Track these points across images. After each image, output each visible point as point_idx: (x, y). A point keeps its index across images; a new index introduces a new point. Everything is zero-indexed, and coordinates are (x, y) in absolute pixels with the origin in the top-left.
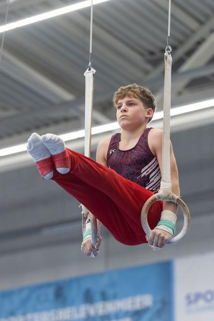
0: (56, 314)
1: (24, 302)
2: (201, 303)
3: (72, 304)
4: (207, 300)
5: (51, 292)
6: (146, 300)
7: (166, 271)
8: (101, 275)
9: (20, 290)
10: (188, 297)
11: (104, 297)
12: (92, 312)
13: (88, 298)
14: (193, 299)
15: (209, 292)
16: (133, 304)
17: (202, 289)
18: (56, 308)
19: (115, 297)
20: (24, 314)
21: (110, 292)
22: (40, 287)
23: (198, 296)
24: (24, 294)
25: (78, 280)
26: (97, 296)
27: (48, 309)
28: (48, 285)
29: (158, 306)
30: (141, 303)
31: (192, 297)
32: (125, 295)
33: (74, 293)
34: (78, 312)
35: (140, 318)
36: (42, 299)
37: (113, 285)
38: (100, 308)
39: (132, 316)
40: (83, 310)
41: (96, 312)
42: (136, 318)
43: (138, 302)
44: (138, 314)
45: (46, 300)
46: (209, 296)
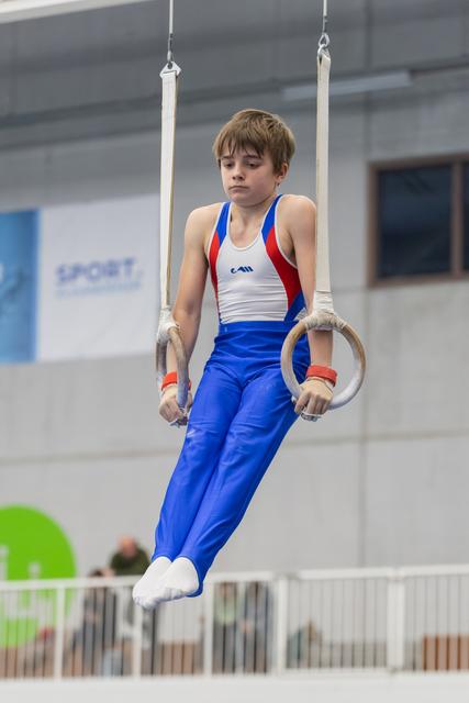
2: (82, 281)
4: (92, 278)
7: (26, 225)
10: (61, 270)
14: (69, 274)
15: (95, 265)
17: (85, 261)
23: (77, 270)
29: (12, 283)
31: (68, 272)
46: (94, 272)
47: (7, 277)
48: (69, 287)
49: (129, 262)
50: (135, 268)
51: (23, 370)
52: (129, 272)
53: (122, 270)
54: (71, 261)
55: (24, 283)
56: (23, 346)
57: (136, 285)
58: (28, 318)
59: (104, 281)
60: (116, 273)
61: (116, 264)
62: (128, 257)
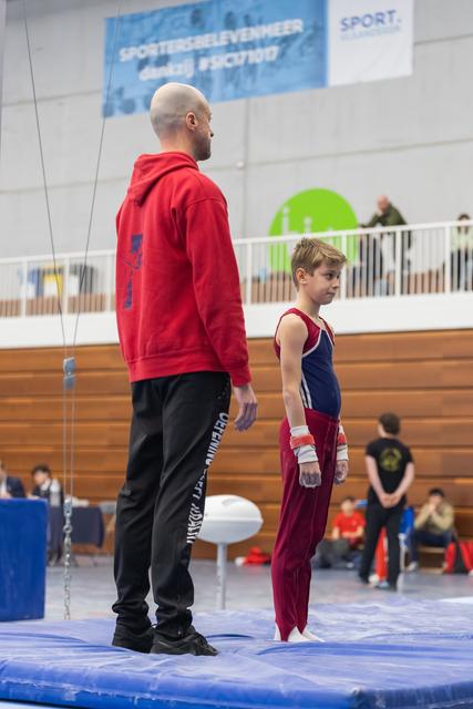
0: (193, 42)
1: (156, 28)
2: (359, 28)
3: (210, 31)
4: (365, 26)
5: (187, 15)
6: (297, 25)
9: (153, 14)
11: (248, 23)
12: (234, 40)
13: (230, 23)
16: (281, 31)
18: (193, 35)
19: (261, 22)
20: (157, 42)
21: (255, 16)
22: (175, 10)
23: (355, 20)
24: (157, 19)
26: (241, 21)
27: (184, 36)
28: (185, 8)
29: (310, 32)
30: (290, 30)
31: (349, 22)
32: (273, 20)
33: (215, 16)
34: (218, 39)
35: (288, 46)
36: (177, 24)
37: (258, 8)
38: (243, 34)
39: (279, 44)
40: (224, 37)
41: (239, 37)
42: (284, 45)
43: (287, 27)
44: (286, 41)
45: (182, 25)
46: (367, 21)
47: (305, 29)
48: (349, 32)
49: (390, 13)
50: (396, 16)
51: (318, 92)
52: (391, 20)
53: (387, 17)
54: (350, 15)
55: (317, 32)
56: (318, 77)
57: (397, 28)
58: (321, 55)
59: (374, 27)
60: (382, 21)
61: (382, 14)
62: (391, 9)
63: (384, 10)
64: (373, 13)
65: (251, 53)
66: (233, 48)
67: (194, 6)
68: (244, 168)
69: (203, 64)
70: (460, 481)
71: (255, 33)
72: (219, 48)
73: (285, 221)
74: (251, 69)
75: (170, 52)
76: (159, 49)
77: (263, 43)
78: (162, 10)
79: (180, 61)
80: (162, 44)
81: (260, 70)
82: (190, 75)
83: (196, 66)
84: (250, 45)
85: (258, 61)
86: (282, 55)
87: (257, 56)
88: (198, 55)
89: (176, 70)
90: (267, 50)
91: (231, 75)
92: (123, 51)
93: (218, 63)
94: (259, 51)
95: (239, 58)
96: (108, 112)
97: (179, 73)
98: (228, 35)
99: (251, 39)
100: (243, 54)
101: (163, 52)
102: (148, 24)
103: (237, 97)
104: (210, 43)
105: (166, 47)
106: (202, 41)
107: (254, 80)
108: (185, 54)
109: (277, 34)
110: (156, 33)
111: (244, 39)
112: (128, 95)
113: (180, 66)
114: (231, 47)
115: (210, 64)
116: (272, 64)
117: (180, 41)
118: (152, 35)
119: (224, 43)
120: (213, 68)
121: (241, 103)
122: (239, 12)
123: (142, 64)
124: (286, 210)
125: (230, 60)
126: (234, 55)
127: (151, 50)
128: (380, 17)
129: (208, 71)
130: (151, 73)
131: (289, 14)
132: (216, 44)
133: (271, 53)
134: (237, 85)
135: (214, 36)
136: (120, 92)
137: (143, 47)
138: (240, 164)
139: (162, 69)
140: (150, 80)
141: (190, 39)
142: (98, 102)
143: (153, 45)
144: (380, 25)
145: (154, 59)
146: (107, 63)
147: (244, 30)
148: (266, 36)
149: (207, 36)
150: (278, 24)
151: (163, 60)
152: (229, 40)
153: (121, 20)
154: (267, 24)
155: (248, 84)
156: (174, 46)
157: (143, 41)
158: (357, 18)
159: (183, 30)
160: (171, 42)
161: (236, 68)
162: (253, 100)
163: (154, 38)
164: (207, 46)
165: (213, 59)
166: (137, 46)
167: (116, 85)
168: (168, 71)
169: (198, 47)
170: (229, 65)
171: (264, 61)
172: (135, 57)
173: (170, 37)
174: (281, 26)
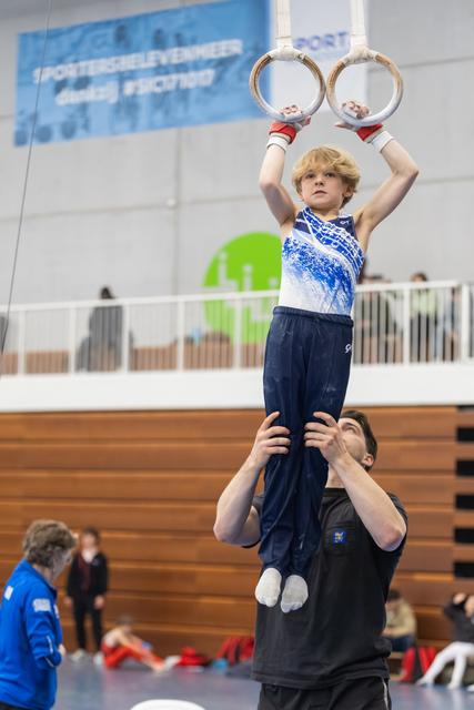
0: (116, 62)
1: (75, 45)
3: (137, 50)
4: (312, 48)
5: (111, 32)
6: (234, 46)
8: (176, 11)
9: (72, 29)
11: (180, 42)
12: (164, 61)
13: (159, 42)
16: (217, 53)
17: (307, 36)
18: (118, 55)
19: (194, 41)
20: (76, 61)
21: (187, 34)
22: (97, 25)
23: (302, 42)
24: (77, 34)
25: (146, 17)
26: (171, 40)
27: (107, 56)
28: (108, 23)
29: (250, 54)
30: (227, 51)
32: (208, 40)
33: (141, 35)
34: (146, 61)
35: (225, 70)
36: (99, 41)
37: (191, 25)
38: (174, 55)
39: (215, 67)
40: (152, 58)
41: (169, 59)
42: (220, 68)
43: (223, 48)
44: (222, 64)
45: (104, 44)
46: (315, 43)
47: (245, 51)
49: (342, 34)
51: (259, 123)
52: (342, 43)
53: (337, 41)
55: (259, 59)
58: (263, 82)
59: (323, 50)
60: (330, 44)
61: (331, 36)
62: (341, 30)
63: (333, 32)
64: (321, 34)
65: (182, 76)
66: (163, 71)
67: (118, 21)
68: (176, 207)
69: (129, 88)
70: (419, 577)
71: (188, 54)
72: (146, 70)
73: (222, 270)
74: (183, 94)
75: (91, 73)
76: (78, 70)
77: (197, 65)
78: (81, 26)
79: (103, 84)
80: (82, 64)
81: (193, 97)
82: (114, 99)
83: (121, 90)
84: (182, 68)
85: (191, 85)
86: (218, 79)
87: (190, 80)
88: (123, 77)
89: (97, 93)
90: (202, 74)
91: (160, 101)
92: (37, 72)
93: (145, 87)
94: (192, 74)
95: (170, 82)
96: (20, 140)
97: (102, 97)
98: (156, 56)
99: (181, 61)
100: (174, 77)
101: (83, 73)
102: (66, 41)
103: (168, 125)
104: (136, 64)
105: (87, 68)
106: (128, 62)
107: (186, 108)
108: (108, 76)
109: (213, 56)
110: (75, 52)
111: (175, 61)
112: (43, 121)
113: (102, 89)
114: (160, 70)
115: (136, 88)
116: (206, 90)
117: (103, 61)
118: (69, 54)
119: (151, 64)
120: (141, 92)
121: (171, 133)
122: (170, 29)
123: (60, 86)
124: (223, 256)
125: (159, 84)
126: (163, 79)
127: (70, 71)
128: (330, 39)
129: (134, 96)
130: (69, 97)
131: (226, 33)
132: (143, 66)
133: (206, 77)
134: (167, 112)
135: (140, 56)
136: (35, 117)
137: (60, 67)
138: (171, 202)
139: (82, 92)
140: (69, 106)
141: (113, 59)
142: (9, 129)
143: (71, 65)
144: (331, 48)
145: (72, 82)
146: (20, 84)
147: (176, 50)
148: (201, 57)
149: (133, 56)
150: (213, 45)
151: (83, 83)
152: (158, 61)
153: (36, 36)
154: (201, 43)
155: (179, 112)
156: (96, 67)
157: (60, 60)
158: (303, 40)
159: (105, 49)
160: (92, 62)
161: (166, 94)
162: (185, 130)
163: (72, 58)
164: (133, 67)
165: (140, 82)
166: (55, 65)
167: (30, 110)
168: (89, 95)
169: (122, 69)
170: (158, 90)
171: (198, 87)
172: (51, 79)
173: (90, 57)
174: (217, 47)
